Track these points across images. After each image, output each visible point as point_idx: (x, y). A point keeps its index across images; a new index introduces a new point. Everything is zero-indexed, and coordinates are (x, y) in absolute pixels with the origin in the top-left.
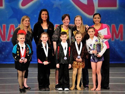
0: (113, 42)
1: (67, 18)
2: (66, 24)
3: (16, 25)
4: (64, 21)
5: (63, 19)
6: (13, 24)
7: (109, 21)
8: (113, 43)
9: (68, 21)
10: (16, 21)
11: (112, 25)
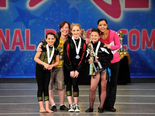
0: (144, 51)
3: (23, 30)
6: (18, 29)
7: (139, 26)
8: (144, 53)
10: (23, 25)
11: (143, 30)
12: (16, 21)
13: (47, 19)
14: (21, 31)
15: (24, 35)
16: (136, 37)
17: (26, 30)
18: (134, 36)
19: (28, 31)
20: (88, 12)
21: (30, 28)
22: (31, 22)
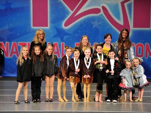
1: (109, 37)
2: (108, 42)
4: (106, 39)
5: (105, 37)
6: (56, 43)
7: (143, 41)
9: (110, 39)
11: (146, 44)
12: (55, 37)
13: (76, 35)
14: (59, 44)
15: (60, 47)
16: (141, 49)
17: (62, 43)
18: (140, 48)
19: (63, 44)
20: (106, 31)
21: (64, 42)
22: (65, 37)
